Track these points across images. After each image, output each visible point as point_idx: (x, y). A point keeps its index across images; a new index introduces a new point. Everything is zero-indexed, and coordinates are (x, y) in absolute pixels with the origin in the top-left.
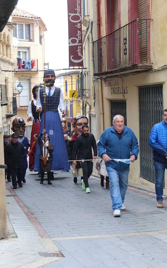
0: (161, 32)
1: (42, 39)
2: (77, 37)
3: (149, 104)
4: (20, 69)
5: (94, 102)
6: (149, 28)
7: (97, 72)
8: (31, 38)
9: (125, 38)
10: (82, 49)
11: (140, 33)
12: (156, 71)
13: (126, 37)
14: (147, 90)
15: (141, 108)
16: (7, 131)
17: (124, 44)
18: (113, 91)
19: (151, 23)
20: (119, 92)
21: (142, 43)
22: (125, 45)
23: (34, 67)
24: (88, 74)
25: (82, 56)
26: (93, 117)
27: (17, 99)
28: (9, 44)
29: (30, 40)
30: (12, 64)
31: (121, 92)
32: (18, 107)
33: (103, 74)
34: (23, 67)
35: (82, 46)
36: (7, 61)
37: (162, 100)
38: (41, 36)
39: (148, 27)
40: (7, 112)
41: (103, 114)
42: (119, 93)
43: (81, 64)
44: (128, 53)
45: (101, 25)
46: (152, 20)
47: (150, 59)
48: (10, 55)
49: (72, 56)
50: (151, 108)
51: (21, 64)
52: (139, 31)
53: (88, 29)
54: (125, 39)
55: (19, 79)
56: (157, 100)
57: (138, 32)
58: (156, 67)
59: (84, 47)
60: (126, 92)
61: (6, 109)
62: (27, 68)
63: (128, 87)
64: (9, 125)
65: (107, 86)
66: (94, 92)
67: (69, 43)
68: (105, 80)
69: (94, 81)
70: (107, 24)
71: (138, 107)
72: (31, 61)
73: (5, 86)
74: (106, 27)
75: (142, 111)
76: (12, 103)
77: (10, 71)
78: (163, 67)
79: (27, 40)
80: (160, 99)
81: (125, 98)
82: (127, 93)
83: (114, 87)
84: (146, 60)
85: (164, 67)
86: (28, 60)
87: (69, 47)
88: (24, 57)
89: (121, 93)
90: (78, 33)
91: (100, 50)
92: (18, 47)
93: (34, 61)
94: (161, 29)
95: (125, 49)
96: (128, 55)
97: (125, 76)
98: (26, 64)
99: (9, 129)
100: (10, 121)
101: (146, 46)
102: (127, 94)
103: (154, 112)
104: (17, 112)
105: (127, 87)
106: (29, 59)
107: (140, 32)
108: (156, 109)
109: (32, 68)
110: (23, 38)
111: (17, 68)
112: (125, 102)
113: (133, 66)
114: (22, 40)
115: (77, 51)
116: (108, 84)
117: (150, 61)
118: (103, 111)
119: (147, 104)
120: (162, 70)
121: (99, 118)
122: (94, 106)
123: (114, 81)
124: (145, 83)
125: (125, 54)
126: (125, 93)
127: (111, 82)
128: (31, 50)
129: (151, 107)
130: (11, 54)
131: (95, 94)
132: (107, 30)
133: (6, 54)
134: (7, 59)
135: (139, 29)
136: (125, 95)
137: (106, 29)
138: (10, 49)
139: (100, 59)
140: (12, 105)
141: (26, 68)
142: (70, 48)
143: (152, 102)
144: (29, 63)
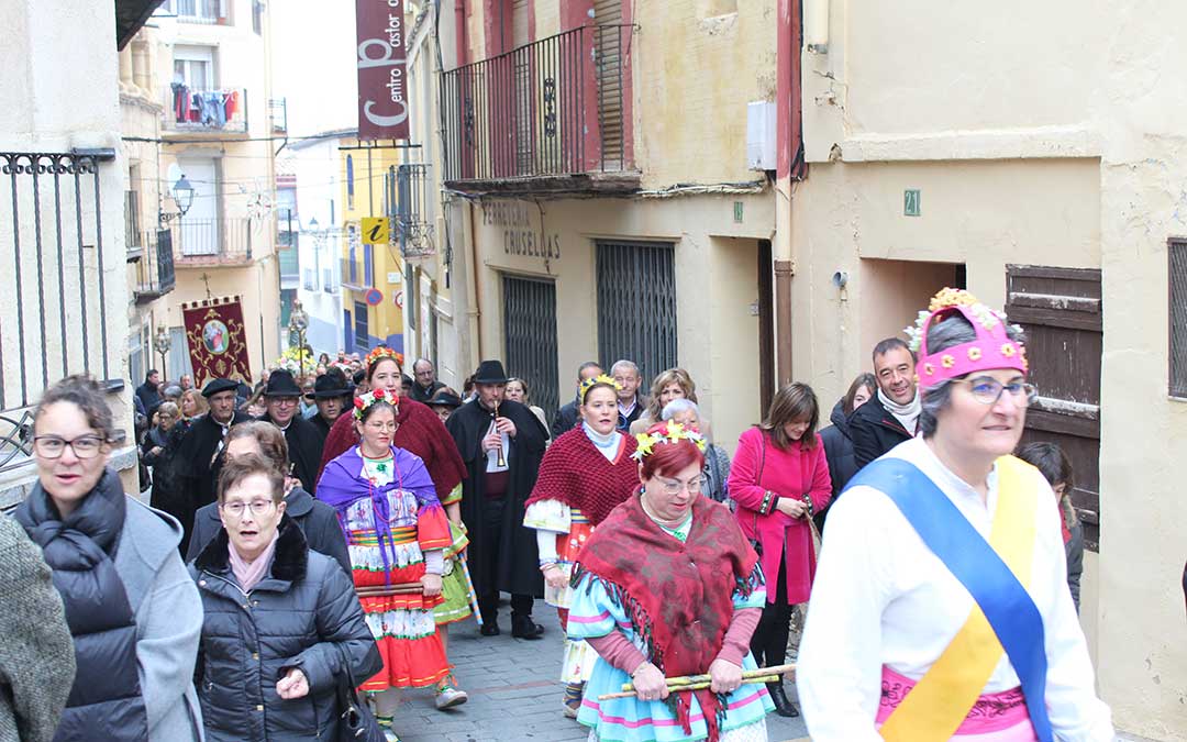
0: (667, 71)
1: (262, 14)
2: (386, 37)
3: (630, 302)
4: (184, 121)
5: (448, 274)
6: (629, 52)
7: (455, 177)
8: (223, 15)
9: (550, 79)
10: (403, 78)
11: (599, 61)
12: (650, 198)
13: (552, 76)
14: (625, 254)
15: (605, 312)
16: (140, 351)
17: (545, 100)
18: (512, 243)
19: (636, 37)
20: (532, 250)
21: (604, 94)
22: (550, 103)
23: (235, 116)
24: (424, 173)
25: (403, 103)
26: (445, 325)
27: (173, 236)
28: (144, 39)
29: (220, 21)
30: (154, 110)
31: (539, 250)
32: (177, 256)
33: (474, 187)
34: (196, 116)
35: (402, 67)
36: (138, 101)
37: (671, 294)
38: (259, 4)
39: (624, 50)
40: (138, 284)
41: (479, 317)
42: (531, 254)
43: (402, 131)
44: (558, 130)
45: (467, 12)
46: (637, 27)
47: (632, 154)
48: (148, 77)
49: (369, 104)
50: (637, 317)
51: (187, 105)
52: (596, 52)
53: (424, 16)
54: (549, 83)
55: (181, 159)
56: (657, 291)
57: (593, 53)
58: (651, 186)
59: (412, 67)
60: (554, 252)
61: (135, 274)
62: (209, 120)
63: (560, 237)
64: (146, 329)
65: (490, 222)
66: (445, 242)
67: (359, 58)
68: (484, 201)
69: (444, 204)
70: (488, 13)
71: (595, 307)
72: (224, 96)
73: (130, 193)
74: (485, 21)
75: (609, 322)
76: (155, 249)
77: (148, 141)
78: (673, 188)
79: (207, 20)
80: (665, 289)
81: (553, 272)
82: (557, 257)
83: (515, 229)
84: (618, 152)
85: (676, 190)
86: (212, 91)
87: (360, 71)
88: (198, 82)
89: (537, 254)
90: (391, 24)
91: (466, 102)
92: (176, 46)
93: (235, 94)
94: (666, 63)
95: (550, 118)
96: (559, 135)
97: (551, 200)
98: (206, 106)
99: (147, 342)
100: (149, 313)
101: (618, 106)
102: (557, 260)
103: (646, 330)
104: (173, 280)
105: (556, 237)
106: (217, 87)
107: (600, 56)
108: (655, 321)
109: (228, 117)
110: (193, 13)
111: (174, 118)
112: (550, 282)
113: (576, 179)
114: (190, 18)
115: (388, 85)
116: (495, 215)
117: (633, 162)
118: (478, 306)
119: (623, 302)
120: (671, 198)
121: (464, 329)
122: (448, 286)
123: (515, 210)
124: (617, 233)
125: (551, 132)
126: (550, 255)
127: (506, 209)
128: (223, 53)
129: (637, 312)
130: (151, 73)
131: (449, 249)
132: (489, 34)
133: (131, 74)
134: (136, 91)
135: (595, 46)
136: (553, 261)
137: (485, 27)
138: (147, 56)
139: (467, 135)
140: (156, 256)
141: (204, 119)
142: (364, 74)
143: (642, 298)
144: (215, 103)
